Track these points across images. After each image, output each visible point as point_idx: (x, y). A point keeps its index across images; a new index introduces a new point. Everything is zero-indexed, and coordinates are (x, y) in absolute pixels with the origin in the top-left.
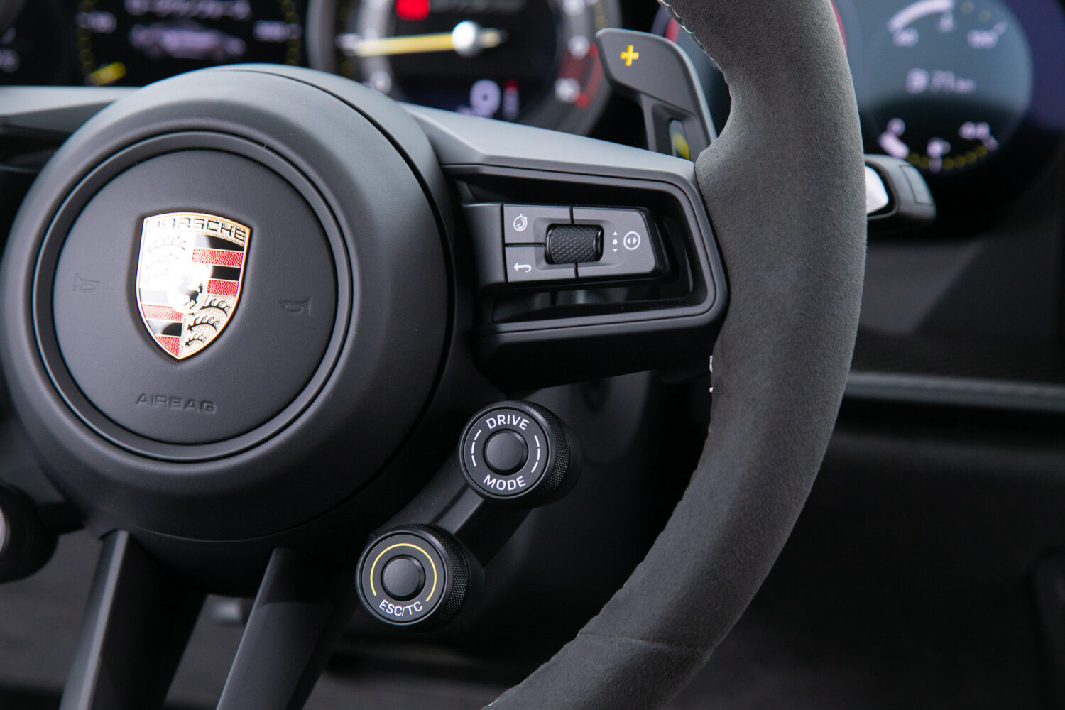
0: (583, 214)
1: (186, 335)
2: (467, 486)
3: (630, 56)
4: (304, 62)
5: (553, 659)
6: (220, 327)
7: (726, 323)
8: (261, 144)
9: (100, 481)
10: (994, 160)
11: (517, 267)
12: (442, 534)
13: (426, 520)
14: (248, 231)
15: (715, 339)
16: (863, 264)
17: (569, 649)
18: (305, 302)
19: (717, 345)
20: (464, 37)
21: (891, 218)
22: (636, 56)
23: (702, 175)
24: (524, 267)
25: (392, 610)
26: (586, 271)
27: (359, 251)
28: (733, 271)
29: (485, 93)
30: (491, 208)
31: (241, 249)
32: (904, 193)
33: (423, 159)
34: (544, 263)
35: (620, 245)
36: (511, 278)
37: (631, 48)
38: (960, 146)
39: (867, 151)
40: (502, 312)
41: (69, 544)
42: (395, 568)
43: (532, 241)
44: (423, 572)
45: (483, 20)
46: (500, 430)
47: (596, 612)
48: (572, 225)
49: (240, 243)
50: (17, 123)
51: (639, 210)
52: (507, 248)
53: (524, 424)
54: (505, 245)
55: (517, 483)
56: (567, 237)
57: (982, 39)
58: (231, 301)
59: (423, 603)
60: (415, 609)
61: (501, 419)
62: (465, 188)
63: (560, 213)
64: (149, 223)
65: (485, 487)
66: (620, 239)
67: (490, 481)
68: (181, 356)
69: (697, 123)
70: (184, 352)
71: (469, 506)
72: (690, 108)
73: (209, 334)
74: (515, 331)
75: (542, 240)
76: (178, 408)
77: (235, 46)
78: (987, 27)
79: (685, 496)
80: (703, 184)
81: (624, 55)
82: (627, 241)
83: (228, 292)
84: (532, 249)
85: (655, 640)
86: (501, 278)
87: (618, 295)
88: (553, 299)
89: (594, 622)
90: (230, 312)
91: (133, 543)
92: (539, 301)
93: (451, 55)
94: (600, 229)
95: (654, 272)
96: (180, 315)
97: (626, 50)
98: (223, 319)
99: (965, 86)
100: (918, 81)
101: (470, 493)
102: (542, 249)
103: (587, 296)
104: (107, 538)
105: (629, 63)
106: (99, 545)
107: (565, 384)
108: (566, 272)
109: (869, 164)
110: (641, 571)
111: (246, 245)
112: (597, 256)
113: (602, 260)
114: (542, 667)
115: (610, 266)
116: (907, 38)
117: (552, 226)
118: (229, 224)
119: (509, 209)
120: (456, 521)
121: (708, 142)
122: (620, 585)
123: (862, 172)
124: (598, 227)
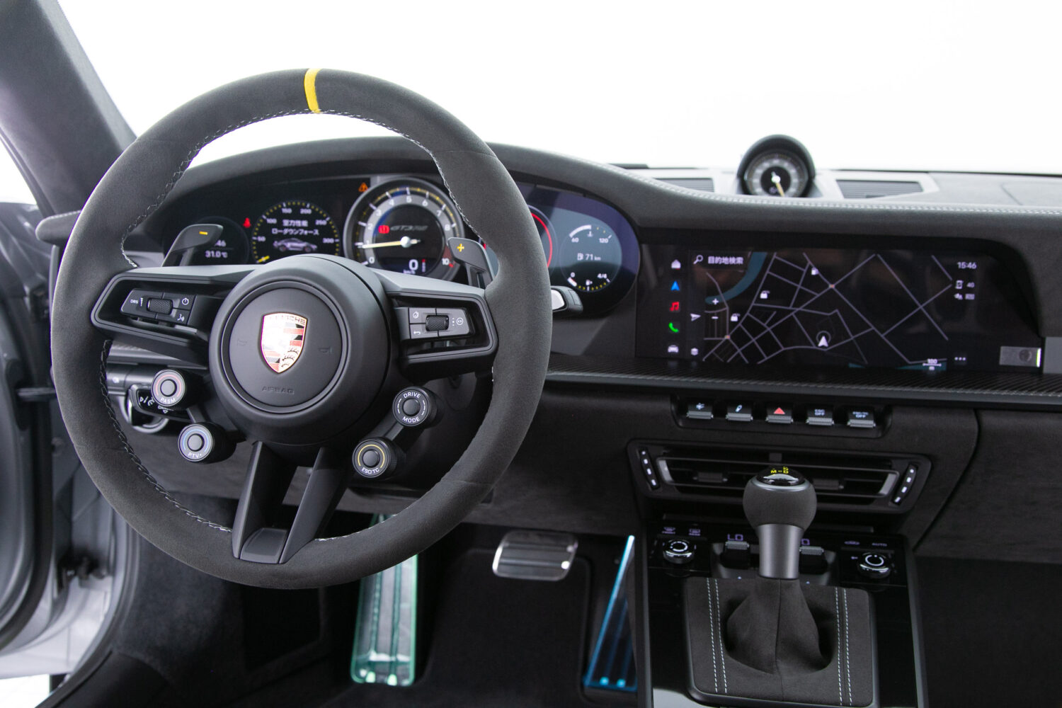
0: (441, 311)
1: (281, 362)
2: (397, 422)
3: (461, 248)
4: (342, 255)
5: (432, 490)
6: (295, 359)
7: (498, 354)
8: (310, 285)
9: (249, 422)
10: (611, 286)
11: (415, 333)
12: (387, 441)
13: (381, 435)
14: (306, 320)
15: (493, 360)
16: (551, 329)
17: (438, 486)
18: (328, 349)
19: (494, 363)
20: (404, 242)
21: (566, 310)
22: (463, 248)
23: (487, 295)
24: (418, 333)
25: (367, 472)
26: (442, 334)
27: (350, 327)
28: (500, 333)
29: (414, 264)
30: (405, 309)
31: (303, 327)
32: (570, 301)
33: (378, 290)
34: (425, 331)
35: (455, 323)
36: (413, 337)
37: (461, 245)
38: (597, 282)
39: (552, 285)
40: (410, 351)
41: (240, 446)
42: (368, 454)
43: (420, 322)
44: (379, 456)
45: (412, 235)
46: (409, 398)
47: (448, 470)
48: (436, 315)
49: (303, 325)
50: (216, 279)
51: (463, 309)
52: (411, 326)
53: (419, 396)
54: (410, 324)
55: (416, 420)
56: (434, 320)
57: (604, 241)
58: (299, 349)
59: (379, 468)
60: (376, 471)
61: (409, 394)
62: (394, 300)
63: (432, 311)
64: (266, 318)
65: (404, 422)
66: (455, 320)
67: (405, 419)
68: (279, 371)
69: (488, 274)
70: (281, 370)
71: (399, 429)
72: (485, 268)
73: (291, 362)
74: (415, 358)
75: (424, 322)
76: (279, 392)
77: (314, 247)
78: (605, 237)
79: (483, 423)
80: (487, 298)
81: (459, 248)
82: (458, 322)
83: (298, 345)
84: (421, 325)
85: (472, 481)
86: (409, 338)
87: (463, 342)
88: (432, 344)
89: (447, 475)
90: (299, 353)
91: (264, 446)
92: (425, 346)
93: (400, 247)
94: (447, 317)
95: (469, 334)
96: (279, 355)
97: (459, 246)
98: (296, 356)
99: (598, 259)
100: (580, 257)
101: (398, 424)
102: (424, 326)
103: (450, 343)
104: (255, 444)
105: (461, 251)
106: (252, 447)
107: (441, 378)
108: (434, 334)
109: (552, 289)
110: (466, 453)
111: (305, 326)
112: (446, 327)
113: (449, 329)
114: (427, 493)
115: (451, 331)
116: (576, 240)
117: (429, 316)
118: (298, 317)
119: (411, 309)
120: (393, 436)
121: (492, 280)
122: (458, 460)
123: (550, 292)
124: (447, 316)
